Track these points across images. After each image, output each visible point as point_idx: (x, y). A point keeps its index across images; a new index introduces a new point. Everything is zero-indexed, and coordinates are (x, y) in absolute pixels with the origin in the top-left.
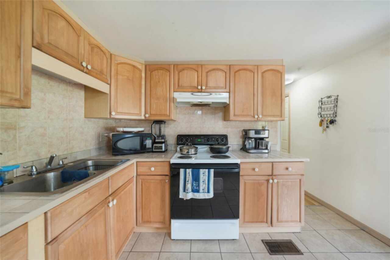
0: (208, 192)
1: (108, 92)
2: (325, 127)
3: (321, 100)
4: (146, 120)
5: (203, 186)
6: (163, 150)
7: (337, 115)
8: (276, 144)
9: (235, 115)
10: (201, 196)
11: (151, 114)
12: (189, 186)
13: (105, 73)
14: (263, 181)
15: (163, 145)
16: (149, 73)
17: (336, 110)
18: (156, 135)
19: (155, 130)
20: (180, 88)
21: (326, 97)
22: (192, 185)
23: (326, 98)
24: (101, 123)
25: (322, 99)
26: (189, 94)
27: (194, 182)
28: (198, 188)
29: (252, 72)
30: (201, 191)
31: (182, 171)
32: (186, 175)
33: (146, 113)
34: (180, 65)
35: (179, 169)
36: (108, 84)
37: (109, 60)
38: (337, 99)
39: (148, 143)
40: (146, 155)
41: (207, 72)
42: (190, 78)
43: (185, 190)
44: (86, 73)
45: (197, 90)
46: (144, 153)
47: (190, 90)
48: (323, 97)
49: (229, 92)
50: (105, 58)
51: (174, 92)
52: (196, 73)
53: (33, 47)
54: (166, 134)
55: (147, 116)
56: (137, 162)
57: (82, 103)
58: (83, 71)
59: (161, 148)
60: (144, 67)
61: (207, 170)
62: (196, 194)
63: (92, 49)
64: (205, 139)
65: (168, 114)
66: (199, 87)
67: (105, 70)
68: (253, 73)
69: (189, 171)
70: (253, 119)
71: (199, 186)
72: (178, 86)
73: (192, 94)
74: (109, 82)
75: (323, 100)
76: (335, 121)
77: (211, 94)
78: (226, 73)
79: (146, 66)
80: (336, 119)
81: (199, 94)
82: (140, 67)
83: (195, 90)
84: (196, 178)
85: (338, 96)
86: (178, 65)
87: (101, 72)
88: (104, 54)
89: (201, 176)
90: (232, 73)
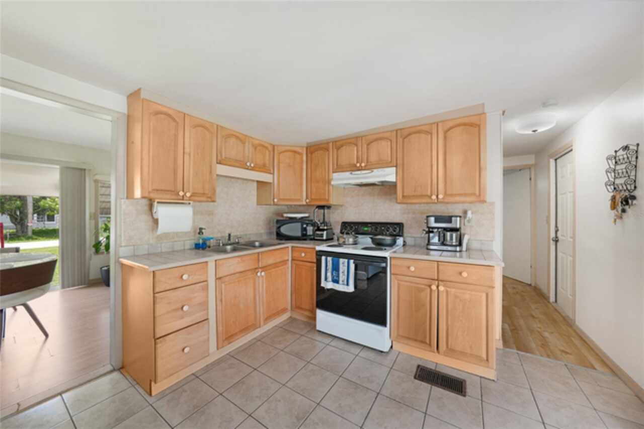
0: (348, 284)
1: (271, 181)
2: (620, 211)
3: (614, 154)
4: (308, 205)
5: (342, 277)
6: (325, 238)
7: (637, 185)
8: (492, 241)
9: (403, 196)
10: (340, 287)
11: (312, 199)
12: (329, 274)
13: (268, 165)
14: (423, 286)
15: (325, 233)
16: (309, 155)
17: (636, 176)
18: (319, 221)
19: (317, 216)
20: (339, 169)
21: (622, 148)
22: (332, 274)
23: (621, 150)
24: (273, 209)
25: (616, 152)
26: (347, 174)
27: (334, 272)
28: (337, 278)
29: (429, 132)
30: (341, 282)
31: (323, 258)
32: (327, 263)
33: (307, 198)
34: (339, 141)
35: (321, 256)
36: (271, 174)
37: (272, 153)
38: (637, 152)
39: (310, 230)
40: (308, 242)
41: (368, 145)
42: (349, 154)
43: (326, 279)
44: (250, 170)
45: (355, 168)
46: (305, 240)
47: (348, 169)
48: (617, 149)
49: (396, 166)
50: (267, 152)
51: (333, 172)
52: (355, 148)
53: (217, 163)
54: (332, 220)
55: (308, 201)
56: (292, 247)
57: (255, 192)
58: (247, 169)
59: (322, 235)
60: (305, 149)
61: (346, 260)
62: (336, 284)
63: (256, 148)
64: (373, 227)
65: (327, 198)
66: (358, 165)
67: (267, 162)
68: (429, 136)
69: (330, 259)
70: (429, 200)
71: (338, 276)
72: (337, 165)
73: (351, 174)
74: (272, 172)
75: (618, 154)
76: (634, 198)
77: (372, 171)
78: (391, 141)
79: (307, 148)
80: (635, 193)
81: (359, 172)
82: (300, 151)
83: (354, 168)
84: (336, 268)
85: (638, 145)
86: (336, 142)
87: (264, 165)
88: (267, 148)
89: (341, 266)
90: (400, 140)
